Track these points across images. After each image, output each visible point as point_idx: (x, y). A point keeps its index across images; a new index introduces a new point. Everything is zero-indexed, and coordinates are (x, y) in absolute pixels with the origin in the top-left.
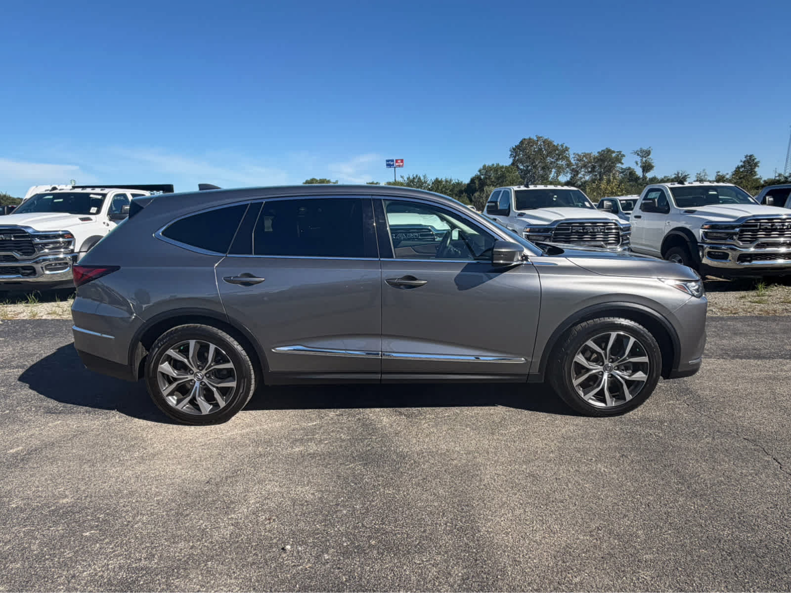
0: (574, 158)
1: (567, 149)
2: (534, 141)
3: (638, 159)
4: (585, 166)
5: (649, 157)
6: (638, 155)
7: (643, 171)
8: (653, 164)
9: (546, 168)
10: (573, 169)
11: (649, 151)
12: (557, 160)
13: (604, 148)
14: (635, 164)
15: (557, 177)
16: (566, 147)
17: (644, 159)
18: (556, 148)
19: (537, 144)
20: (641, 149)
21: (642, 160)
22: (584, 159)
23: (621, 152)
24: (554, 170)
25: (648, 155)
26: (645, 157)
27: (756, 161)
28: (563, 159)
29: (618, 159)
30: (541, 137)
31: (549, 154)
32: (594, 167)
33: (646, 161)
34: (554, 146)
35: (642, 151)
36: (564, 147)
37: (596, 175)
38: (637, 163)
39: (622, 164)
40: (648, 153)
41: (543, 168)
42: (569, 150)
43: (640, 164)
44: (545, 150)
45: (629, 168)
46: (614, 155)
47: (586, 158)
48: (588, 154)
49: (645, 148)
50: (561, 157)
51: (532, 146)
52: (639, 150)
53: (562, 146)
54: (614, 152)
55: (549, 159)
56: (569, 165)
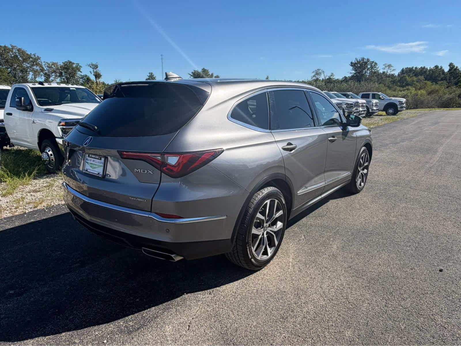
0: (45, 65)
1: (39, 58)
2: (9, 49)
3: (92, 70)
4: (55, 72)
5: (98, 69)
6: (91, 67)
7: (96, 78)
8: (101, 74)
9: (24, 71)
10: (46, 73)
11: (97, 65)
12: (33, 65)
13: (67, 60)
14: (90, 73)
15: (35, 78)
16: (38, 57)
17: (95, 70)
18: (29, 57)
19: (12, 52)
20: (91, 63)
21: (94, 71)
22: (53, 66)
23: (79, 64)
24: (31, 73)
25: (97, 68)
26: (95, 69)
27: (154, 76)
28: (37, 64)
29: (78, 68)
30: (15, 46)
31: (25, 60)
32: (61, 74)
33: (96, 71)
34: (28, 54)
35: (92, 65)
36: (36, 56)
37: (64, 79)
38: (91, 72)
39: (81, 72)
40: (96, 67)
41: (22, 71)
42: (41, 59)
43: (93, 73)
44: (21, 57)
45: (86, 76)
46: (74, 66)
47: (54, 66)
48: (55, 63)
49: (94, 63)
50: (35, 63)
51: (8, 52)
52: (91, 64)
53: (35, 55)
54: (74, 63)
55: (25, 65)
56: (42, 70)
